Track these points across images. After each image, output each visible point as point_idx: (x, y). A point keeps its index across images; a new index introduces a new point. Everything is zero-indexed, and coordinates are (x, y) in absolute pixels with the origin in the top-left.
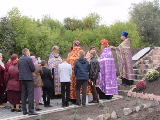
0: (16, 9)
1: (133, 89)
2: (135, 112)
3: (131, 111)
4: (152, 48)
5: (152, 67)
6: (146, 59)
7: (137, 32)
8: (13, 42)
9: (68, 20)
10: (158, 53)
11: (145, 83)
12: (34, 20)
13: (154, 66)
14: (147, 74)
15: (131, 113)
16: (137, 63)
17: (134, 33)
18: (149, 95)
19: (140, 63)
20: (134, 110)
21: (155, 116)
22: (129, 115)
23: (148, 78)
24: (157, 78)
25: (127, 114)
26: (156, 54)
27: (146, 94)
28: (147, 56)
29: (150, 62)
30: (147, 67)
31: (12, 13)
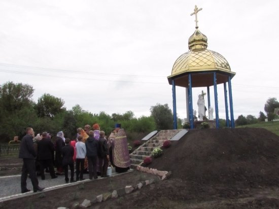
0: (78, 107)
1: (141, 164)
2: (138, 189)
3: (133, 189)
4: (159, 131)
5: (158, 146)
6: (154, 139)
7: (154, 123)
8: (74, 127)
9: (114, 115)
10: (163, 135)
11: (151, 159)
12: (95, 115)
13: (159, 145)
14: (153, 151)
15: (133, 191)
16: (147, 142)
17: (153, 123)
18: (153, 169)
19: (149, 143)
20: (136, 188)
21: (155, 195)
22: (130, 193)
23: (154, 155)
24: (161, 155)
25: (128, 192)
26: (161, 135)
27: (151, 169)
28: (154, 137)
29: (157, 142)
30: (154, 145)
31: (75, 108)
